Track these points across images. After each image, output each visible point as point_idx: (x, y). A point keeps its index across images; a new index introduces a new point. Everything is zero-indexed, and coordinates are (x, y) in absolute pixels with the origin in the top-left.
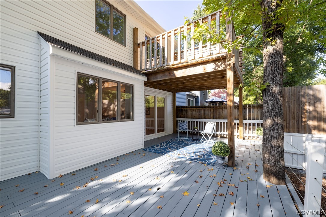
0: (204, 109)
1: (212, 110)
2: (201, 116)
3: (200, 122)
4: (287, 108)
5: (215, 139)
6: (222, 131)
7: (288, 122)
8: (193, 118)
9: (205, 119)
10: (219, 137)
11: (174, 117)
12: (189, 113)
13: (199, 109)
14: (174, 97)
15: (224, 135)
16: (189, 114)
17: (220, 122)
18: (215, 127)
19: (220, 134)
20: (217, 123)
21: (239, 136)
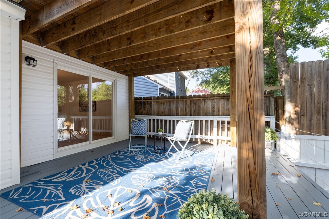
0: (176, 101)
1: (188, 103)
2: (172, 112)
3: (170, 121)
4: (308, 96)
5: (192, 148)
6: (204, 134)
7: (308, 118)
8: (160, 115)
9: (178, 115)
10: (199, 143)
11: (130, 113)
12: (155, 107)
13: (169, 101)
14: (131, 84)
15: (206, 140)
16: (154, 109)
17: (201, 121)
18: (192, 128)
19: (200, 139)
20: (196, 122)
21: (230, 141)
